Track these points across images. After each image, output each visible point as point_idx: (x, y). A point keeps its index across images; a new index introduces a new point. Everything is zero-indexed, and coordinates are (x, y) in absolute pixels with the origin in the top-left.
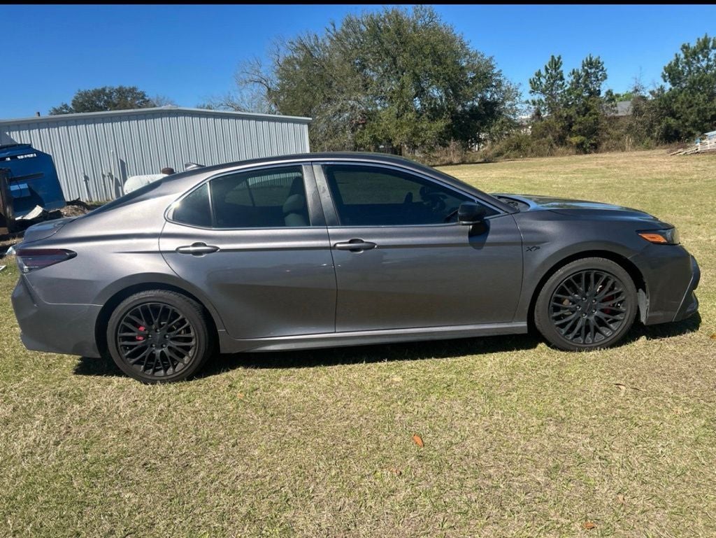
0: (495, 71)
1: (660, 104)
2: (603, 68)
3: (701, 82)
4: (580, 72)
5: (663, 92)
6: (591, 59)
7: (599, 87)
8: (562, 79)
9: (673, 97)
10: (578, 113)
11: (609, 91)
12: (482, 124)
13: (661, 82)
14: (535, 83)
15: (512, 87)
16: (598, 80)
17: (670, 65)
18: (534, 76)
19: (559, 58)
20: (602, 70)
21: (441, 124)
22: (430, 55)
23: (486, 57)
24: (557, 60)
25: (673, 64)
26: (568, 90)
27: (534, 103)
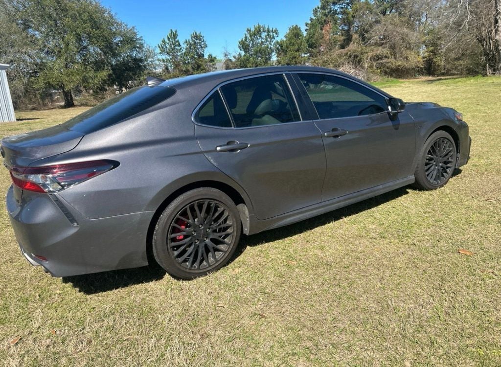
0: (138, 37)
1: (241, 64)
2: (204, 40)
3: (260, 52)
4: (191, 42)
5: (241, 56)
6: (196, 33)
7: (203, 52)
8: (179, 45)
9: (247, 60)
10: (193, 68)
11: (210, 55)
12: (134, 75)
13: (239, 51)
14: (162, 47)
15: (151, 49)
16: (202, 47)
17: (242, 40)
18: (161, 43)
19: (176, 32)
20: (203, 41)
21: (104, 74)
22: (88, 21)
23: (130, 27)
24: (175, 33)
25: (244, 40)
26: (185, 53)
27: (164, 61)
